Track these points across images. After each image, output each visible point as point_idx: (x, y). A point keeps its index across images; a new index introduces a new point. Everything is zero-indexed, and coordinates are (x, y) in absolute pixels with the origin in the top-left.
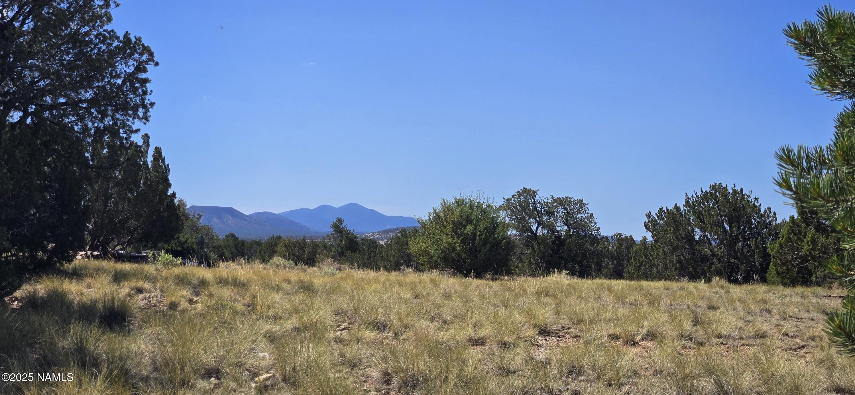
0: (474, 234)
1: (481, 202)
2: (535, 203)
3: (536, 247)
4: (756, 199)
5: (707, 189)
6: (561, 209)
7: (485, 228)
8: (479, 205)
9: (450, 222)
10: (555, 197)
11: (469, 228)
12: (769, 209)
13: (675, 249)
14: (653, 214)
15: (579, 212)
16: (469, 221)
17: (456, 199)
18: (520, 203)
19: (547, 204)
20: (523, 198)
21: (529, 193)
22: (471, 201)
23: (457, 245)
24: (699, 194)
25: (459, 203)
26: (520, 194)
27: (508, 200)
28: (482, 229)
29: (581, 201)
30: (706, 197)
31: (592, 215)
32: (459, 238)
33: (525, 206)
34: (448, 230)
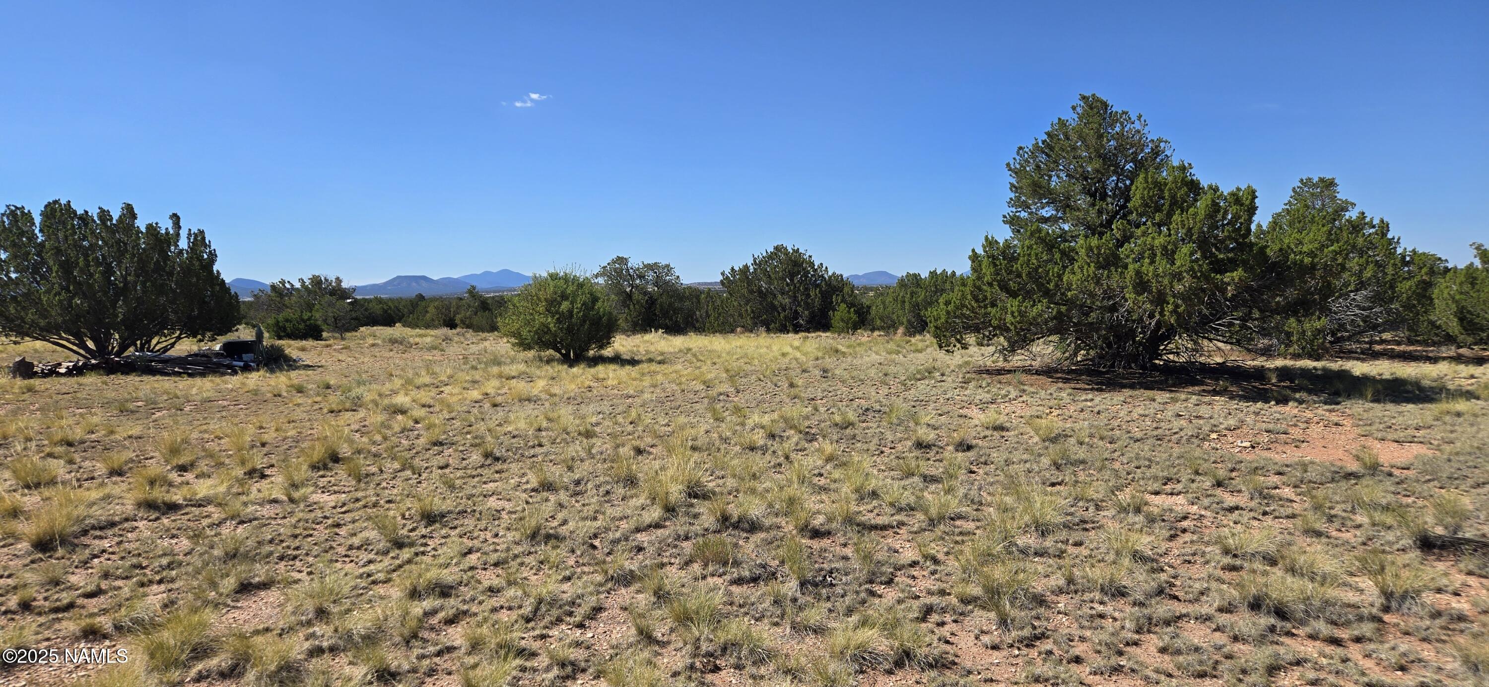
0: (571, 312)
1: (578, 275)
2: (628, 270)
3: (632, 307)
4: (810, 257)
5: (771, 249)
6: (651, 273)
7: (582, 305)
8: (575, 279)
9: (543, 299)
10: (645, 263)
11: (565, 306)
12: (822, 264)
13: (748, 302)
14: (727, 272)
15: (667, 275)
16: (564, 297)
17: (549, 274)
18: (615, 270)
19: (638, 269)
20: (617, 266)
21: (621, 260)
22: (566, 275)
23: (552, 325)
24: (765, 254)
25: (554, 277)
26: (614, 262)
27: (604, 267)
28: (579, 305)
29: (668, 266)
30: (771, 256)
31: (678, 277)
32: (553, 317)
33: (619, 272)
34: (541, 309)
